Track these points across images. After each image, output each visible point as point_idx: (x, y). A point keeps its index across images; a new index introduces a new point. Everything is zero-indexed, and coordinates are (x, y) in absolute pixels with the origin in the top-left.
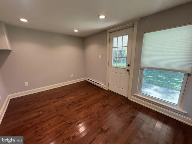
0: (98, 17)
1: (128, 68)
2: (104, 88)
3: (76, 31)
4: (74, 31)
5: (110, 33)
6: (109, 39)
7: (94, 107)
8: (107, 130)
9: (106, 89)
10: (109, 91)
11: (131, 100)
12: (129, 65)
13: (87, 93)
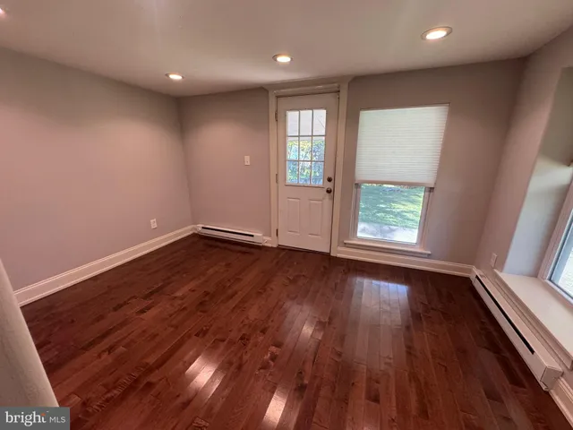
0: (275, 58)
1: (329, 185)
2: (266, 245)
3: (175, 77)
4: (167, 75)
5: (278, 97)
6: (276, 114)
7: (272, 289)
8: (330, 319)
9: (269, 245)
10: (281, 249)
11: (339, 255)
12: (330, 180)
13: (228, 265)
